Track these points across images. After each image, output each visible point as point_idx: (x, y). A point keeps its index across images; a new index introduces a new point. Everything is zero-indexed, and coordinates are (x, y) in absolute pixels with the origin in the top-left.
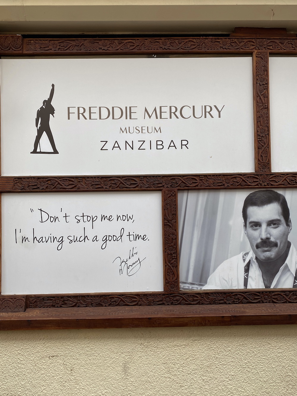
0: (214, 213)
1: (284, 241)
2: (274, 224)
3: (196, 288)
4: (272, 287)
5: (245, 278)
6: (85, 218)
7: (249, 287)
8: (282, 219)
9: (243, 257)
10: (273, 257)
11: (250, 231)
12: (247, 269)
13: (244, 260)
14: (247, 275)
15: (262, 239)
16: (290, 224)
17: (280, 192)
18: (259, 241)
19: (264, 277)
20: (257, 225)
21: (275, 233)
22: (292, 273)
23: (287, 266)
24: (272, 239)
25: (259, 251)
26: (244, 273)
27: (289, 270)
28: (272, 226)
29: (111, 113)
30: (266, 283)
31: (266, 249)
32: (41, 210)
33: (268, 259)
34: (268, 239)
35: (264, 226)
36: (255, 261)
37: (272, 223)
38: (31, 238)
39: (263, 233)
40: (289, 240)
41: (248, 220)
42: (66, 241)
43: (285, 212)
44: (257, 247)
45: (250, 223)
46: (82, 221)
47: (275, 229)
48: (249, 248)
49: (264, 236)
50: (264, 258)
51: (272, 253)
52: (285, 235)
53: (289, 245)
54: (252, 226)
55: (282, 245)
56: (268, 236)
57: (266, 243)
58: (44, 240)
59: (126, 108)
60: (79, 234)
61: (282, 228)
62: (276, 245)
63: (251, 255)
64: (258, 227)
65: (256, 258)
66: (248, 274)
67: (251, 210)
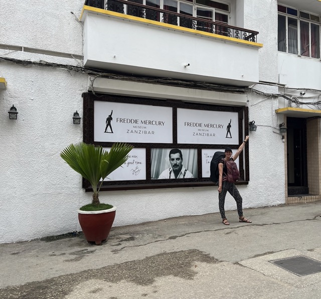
0: (161, 156)
3: (156, 179)
5: (170, 176)
8: (180, 158)
9: (169, 169)
10: (178, 169)
11: (171, 161)
12: (170, 173)
13: (170, 171)
16: (182, 159)
17: (180, 149)
19: (175, 175)
20: (173, 159)
23: (181, 172)
24: (177, 164)
25: (174, 168)
29: (131, 121)
30: (176, 177)
31: (176, 167)
33: (176, 170)
35: (175, 160)
36: (173, 171)
37: (178, 159)
39: (175, 162)
40: (182, 164)
43: (181, 156)
44: (173, 166)
48: (171, 167)
52: (181, 162)
53: (182, 166)
55: (180, 166)
57: (175, 165)
59: (135, 120)
61: (180, 160)
62: (178, 166)
63: (172, 169)
67: (172, 155)
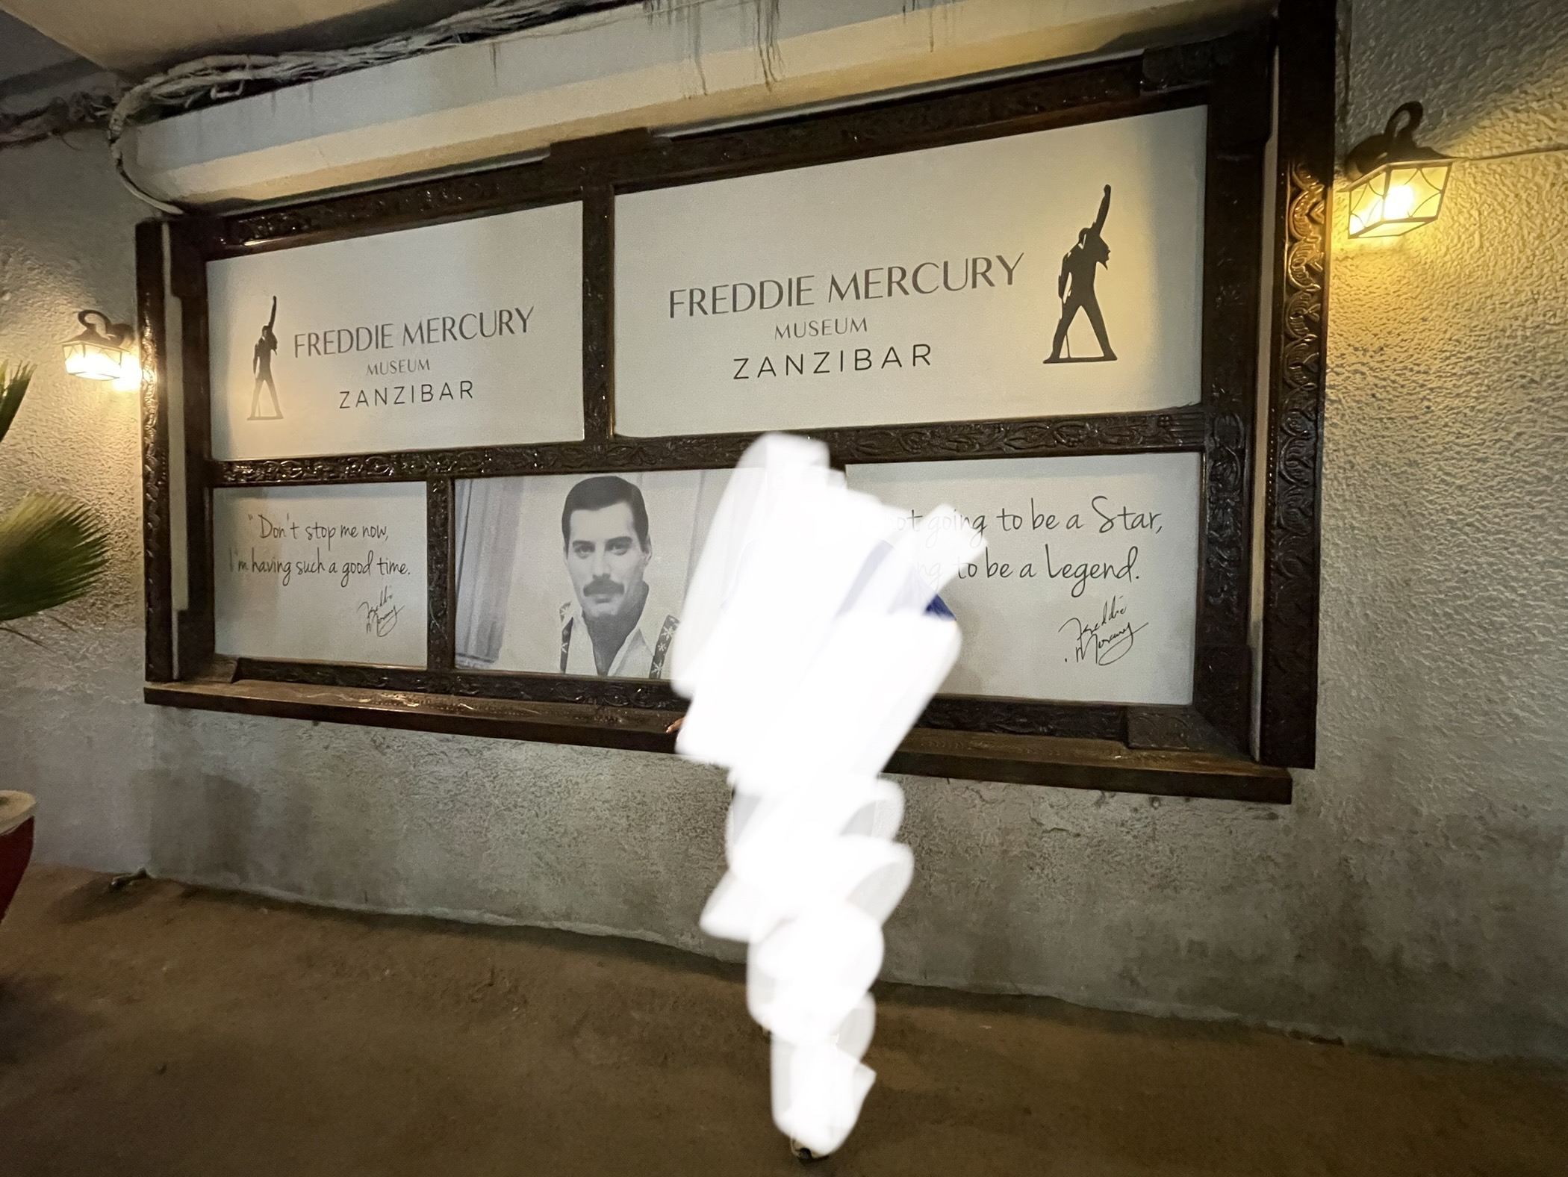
0: (514, 523)
1: (636, 581)
2: (618, 547)
3: (481, 666)
4: (610, 674)
5: (563, 652)
6: (319, 530)
7: (568, 672)
8: (634, 537)
9: (561, 612)
10: (614, 613)
11: (574, 558)
12: (567, 638)
13: (562, 617)
14: (567, 648)
15: (594, 576)
16: (648, 546)
17: (631, 478)
18: (590, 580)
19: (597, 653)
20: (586, 547)
21: (620, 566)
22: (647, 649)
23: (639, 633)
24: (615, 578)
25: (590, 601)
26: (561, 642)
27: (644, 642)
28: (615, 550)
30: (600, 664)
31: (601, 597)
32: (261, 516)
33: (606, 617)
34: (607, 576)
35: (600, 548)
36: (582, 619)
37: (617, 544)
38: (250, 565)
39: (598, 563)
40: (644, 579)
41: (571, 537)
42: (294, 570)
43: (641, 522)
44: (587, 591)
45: (575, 543)
46: (314, 535)
47: (619, 557)
48: (571, 592)
49: (599, 572)
50: (597, 615)
51: (612, 607)
52: (638, 570)
53: (645, 589)
54: (577, 551)
55: (632, 591)
56: (607, 571)
57: (600, 586)
58: (266, 567)
59: (377, 327)
60: (312, 559)
61: (634, 553)
62: (620, 589)
63: (575, 611)
64: (588, 553)
65: (584, 615)
66: (568, 645)
67: (579, 516)
